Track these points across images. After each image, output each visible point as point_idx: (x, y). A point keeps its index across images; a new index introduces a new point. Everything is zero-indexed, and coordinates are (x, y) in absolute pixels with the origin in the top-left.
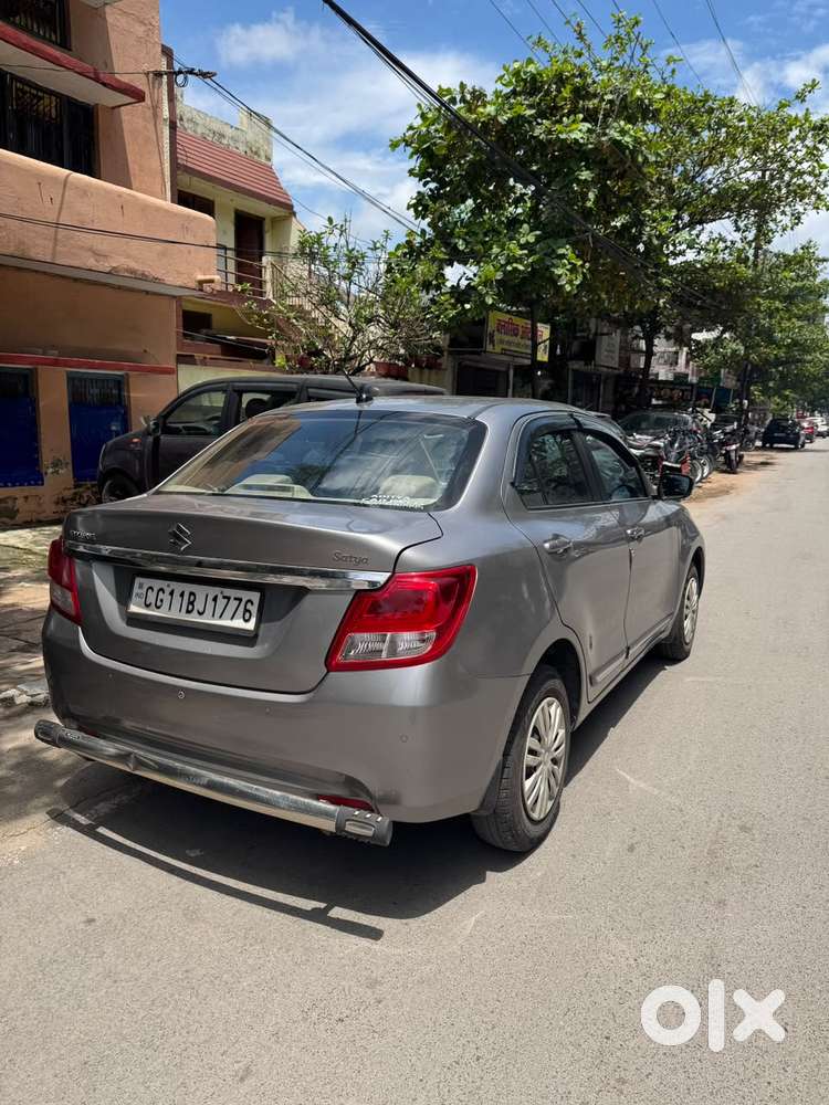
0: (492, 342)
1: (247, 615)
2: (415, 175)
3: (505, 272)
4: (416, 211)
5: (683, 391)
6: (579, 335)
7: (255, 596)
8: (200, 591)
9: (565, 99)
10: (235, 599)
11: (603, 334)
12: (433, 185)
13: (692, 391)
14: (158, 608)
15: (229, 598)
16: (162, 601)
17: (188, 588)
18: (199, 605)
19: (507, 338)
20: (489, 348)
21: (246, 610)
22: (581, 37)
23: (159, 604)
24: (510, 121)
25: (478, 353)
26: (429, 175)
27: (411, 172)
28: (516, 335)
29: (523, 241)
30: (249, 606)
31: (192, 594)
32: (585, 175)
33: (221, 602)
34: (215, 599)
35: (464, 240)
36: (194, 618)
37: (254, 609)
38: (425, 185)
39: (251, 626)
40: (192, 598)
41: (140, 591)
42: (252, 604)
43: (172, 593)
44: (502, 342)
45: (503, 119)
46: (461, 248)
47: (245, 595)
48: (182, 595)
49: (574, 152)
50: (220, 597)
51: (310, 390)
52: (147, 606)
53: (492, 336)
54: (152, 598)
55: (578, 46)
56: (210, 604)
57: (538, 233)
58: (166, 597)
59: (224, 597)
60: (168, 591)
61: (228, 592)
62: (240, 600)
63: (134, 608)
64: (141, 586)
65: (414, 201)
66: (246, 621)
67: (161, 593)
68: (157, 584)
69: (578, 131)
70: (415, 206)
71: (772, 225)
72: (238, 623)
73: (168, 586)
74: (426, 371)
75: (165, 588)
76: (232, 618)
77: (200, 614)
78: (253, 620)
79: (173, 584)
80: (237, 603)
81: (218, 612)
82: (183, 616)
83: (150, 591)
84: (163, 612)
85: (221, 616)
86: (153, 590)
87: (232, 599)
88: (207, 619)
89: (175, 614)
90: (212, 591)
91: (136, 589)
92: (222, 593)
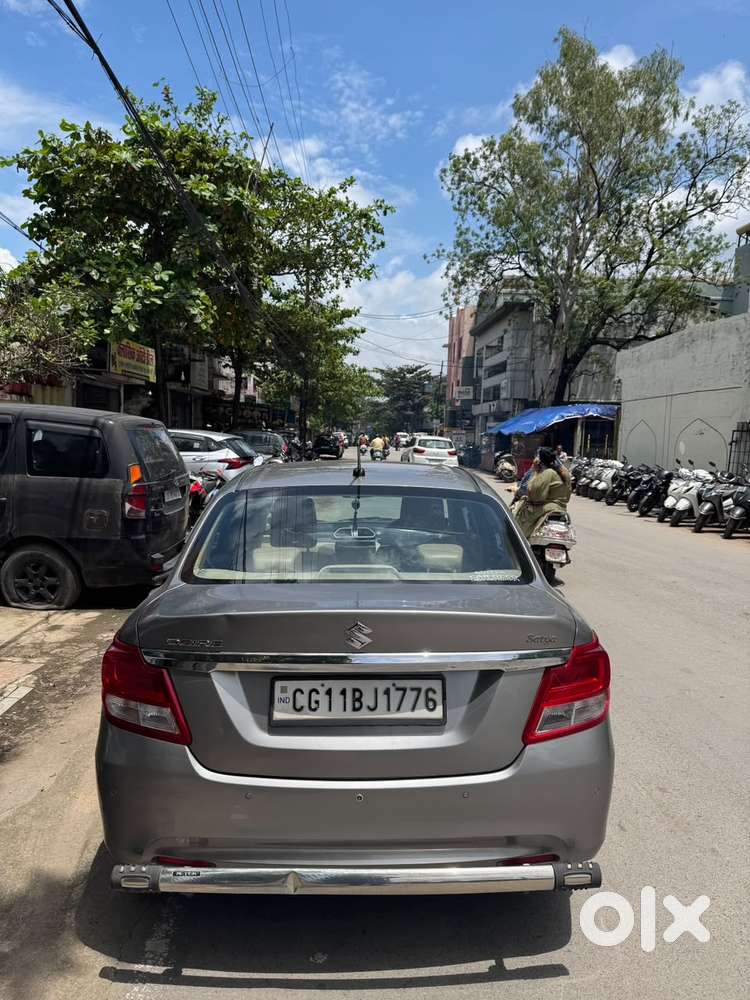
0: (114, 363)
1: (431, 705)
2: (31, 197)
3: (144, 305)
4: (30, 231)
5: (261, 412)
6: (175, 359)
7: (436, 685)
8: (367, 687)
9: (184, 157)
10: (412, 689)
11: (196, 360)
12: (49, 210)
13: (268, 412)
14: (315, 710)
15: (404, 690)
16: (317, 702)
17: (349, 685)
18: (368, 700)
19: (126, 360)
20: (112, 369)
21: (428, 700)
22: (168, 99)
23: (313, 706)
24: (143, 169)
25: (100, 373)
26: (46, 199)
27: (27, 193)
28: (133, 358)
29: (157, 278)
30: (431, 695)
31: (355, 690)
32: (212, 228)
33: (395, 696)
34: (387, 692)
35: (99, 270)
36: (364, 714)
37: (438, 697)
38: (42, 208)
39: (438, 713)
40: (357, 694)
41: (283, 696)
42: (434, 692)
43: (329, 692)
44: (122, 363)
45: (137, 165)
46: (95, 278)
47: (424, 685)
48: (343, 692)
49: (203, 206)
50: (392, 690)
51: (30, 422)
52: (299, 710)
53: (114, 358)
54: (302, 700)
55: (165, 106)
56: (382, 699)
57: (170, 272)
58: (323, 698)
59: (398, 689)
60: (322, 691)
61: (400, 683)
62: (419, 690)
63: (278, 715)
64: (284, 690)
65: (30, 222)
66: (432, 710)
67: (314, 694)
68: (306, 685)
69: (208, 190)
70: (31, 227)
71: (323, 282)
72: (422, 713)
73: (323, 685)
74: (48, 387)
75: (319, 689)
76: (413, 709)
77: (372, 710)
78: (440, 708)
79: (329, 684)
80: (415, 693)
81: (394, 706)
82: (350, 715)
83: (298, 694)
84: (321, 714)
85: (398, 709)
86: (302, 693)
87: (408, 691)
88: (381, 714)
89: (338, 714)
90: (382, 685)
91: (278, 694)
92: (394, 685)
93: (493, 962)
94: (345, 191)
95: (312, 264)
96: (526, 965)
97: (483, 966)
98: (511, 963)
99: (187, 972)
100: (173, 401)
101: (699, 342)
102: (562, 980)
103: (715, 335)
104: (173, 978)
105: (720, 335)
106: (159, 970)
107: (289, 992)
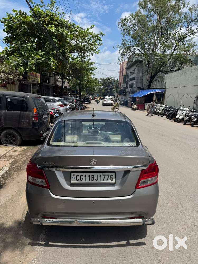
0: (29, 78)
1: (112, 179)
2: (5, 31)
3: (37, 62)
5: (69, 91)
6: (45, 76)
7: (113, 174)
8: (95, 175)
9: (47, 20)
10: (107, 175)
11: (51, 77)
12: (10, 35)
13: (71, 91)
14: (82, 180)
15: (105, 175)
17: (91, 174)
18: (96, 178)
19: (32, 77)
20: (29, 80)
21: (111, 178)
22: (42, 3)
23: (81, 179)
24: (36, 23)
25: (25, 81)
26: (9, 32)
27: (4, 30)
28: (34, 76)
29: (40, 54)
30: (112, 177)
31: (92, 175)
32: (55, 40)
33: (103, 177)
34: (100, 176)
35: (24, 52)
36: (94, 181)
37: (114, 177)
38: (8, 34)
39: (114, 181)
40: (93, 176)
41: (73, 177)
42: (113, 176)
43: (85, 176)
44: (31, 78)
45: (34, 22)
46: (23, 54)
47: (110, 174)
48: (89, 176)
49: (51, 34)
50: (102, 175)
51: (7, 96)
52: (78, 180)
53: (29, 76)
54: (78, 178)
55: (41, 5)
56: (99, 178)
57: (44, 52)
59: (103, 175)
60: (84, 175)
61: (104, 174)
62: (109, 175)
63: (72, 182)
64: (74, 175)
65: (5, 38)
67: (81, 176)
68: (80, 174)
69: (54, 29)
70: (5, 40)
71: (85, 55)
72: (109, 181)
73: (84, 174)
74: (11, 85)
76: (107, 180)
77: (97, 180)
79: (85, 174)
80: (108, 176)
81: (102, 179)
82: (91, 182)
83: (78, 176)
84: (84, 181)
85: (103, 180)
86: (79, 176)
87: (106, 176)
88: (99, 181)
89: (88, 181)
90: (99, 174)
91: (72, 176)
92: (102, 174)
93: (127, 241)
94: (91, 29)
95: (82, 50)
96: (135, 242)
97: (124, 242)
98: (131, 242)
99: (50, 243)
100: (45, 88)
101: (187, 73)
102: (144, 246)
103: (192, 71)
104: (47, 245)
105: (193, 71)
106: (43, 243)
107: (76, 249)
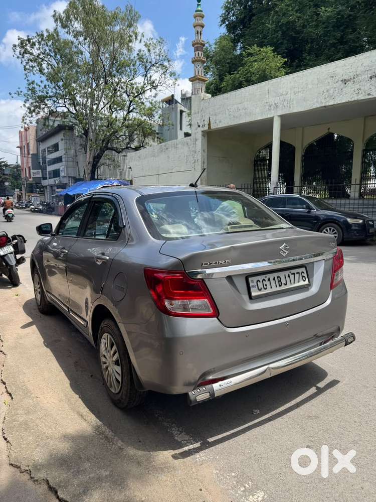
1: (304, 279)
7: (303, 270)
8: (281, 274)
14: (266, 289)
15: (294, 274)
16: (266, 285)
17: (276, 275)
18: (283, 281)
21: (303, 277)
23: (265, 287)
30: (303, 275)
31: (278, 277)
34: (289, 276)
36: (283, 287)
37: (305, 275)
39: (307, 282)
40: (279, 279)
41: (253, 284)
42: (304, 273)
43: (269, 280)
47: (300, 270)
48: (274, 279)
50: (290, 275)
52: (260, 290)
54: (260, 285)
56: (288, 279)
58: (267, 283)
59: (292, 274)
60: (267, 279)
61: (293, 271)
62: (299, 273)
63: (253, 294)
64: (253, 282)
66: (305, 281)
67: (264, 281)
68: (260, 278)
72: (302, 283)
75: (265, 278)
76: (299, 282)
77: (286, 285)
78: (307, 279)
79: (268, 276)
80: (298, 274)
81: (292, 282)
82: (279, 289)
83: (258, 282)
84: (269, 291)
85: (294, 283)
86: (260, 282)
87: (296, 274)
88: (289, 286)
89: (274, 289)
90: (287, 273)
91: (251, 284)
92: (290, 272)
97: (313, 390)
99: (211, 440)
103: (178, 146)
104: (206, 445)
106: (197, 445)
